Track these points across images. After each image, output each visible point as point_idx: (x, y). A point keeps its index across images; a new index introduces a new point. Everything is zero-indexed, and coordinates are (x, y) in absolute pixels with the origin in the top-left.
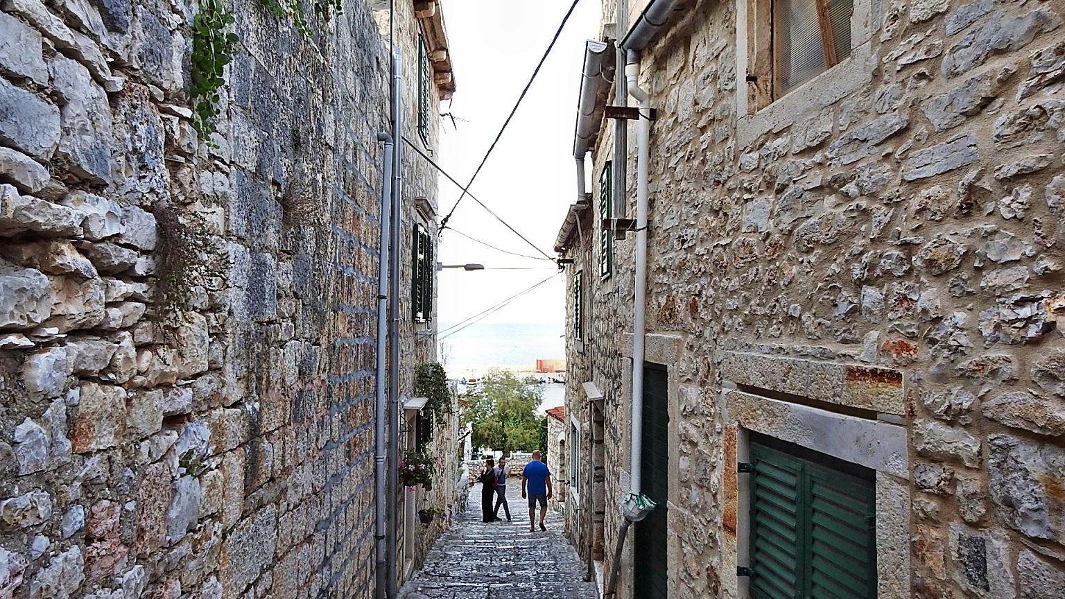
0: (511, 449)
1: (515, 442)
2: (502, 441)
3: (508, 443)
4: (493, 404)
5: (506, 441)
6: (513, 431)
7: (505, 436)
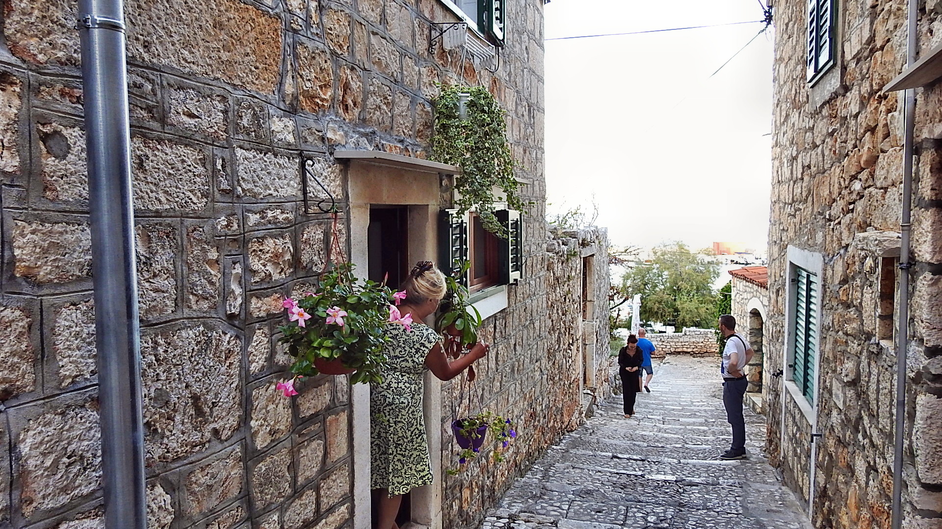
0: (684, 324)
1: (688, 316)
2: (673, 315)
3: (680, 318)
4: (664, 277)
5: (678, 315)
6: (687, 305)
7: (677, 310)
